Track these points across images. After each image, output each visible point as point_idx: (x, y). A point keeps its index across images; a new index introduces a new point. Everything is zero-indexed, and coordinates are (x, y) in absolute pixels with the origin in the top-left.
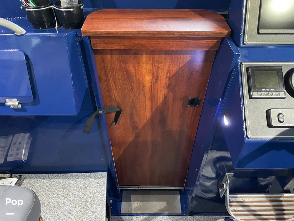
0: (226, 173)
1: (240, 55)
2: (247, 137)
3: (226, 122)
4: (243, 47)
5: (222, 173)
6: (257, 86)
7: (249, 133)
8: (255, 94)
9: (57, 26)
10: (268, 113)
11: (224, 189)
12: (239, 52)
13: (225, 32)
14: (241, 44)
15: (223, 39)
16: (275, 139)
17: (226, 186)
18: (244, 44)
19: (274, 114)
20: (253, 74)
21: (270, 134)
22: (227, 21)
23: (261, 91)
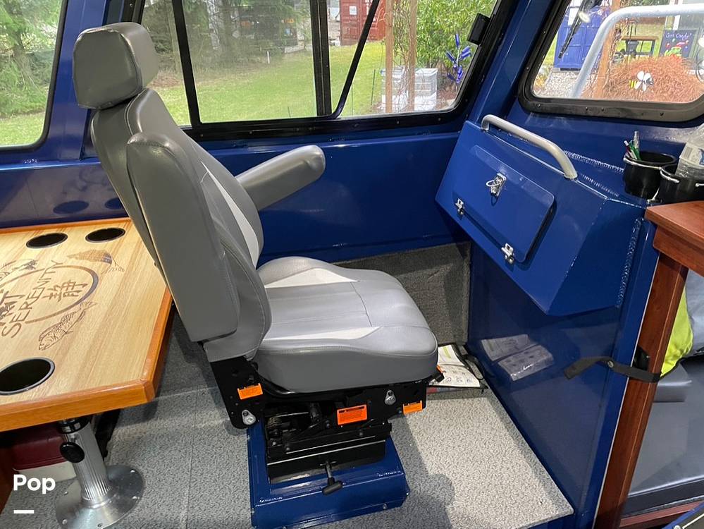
9: (653, 199)
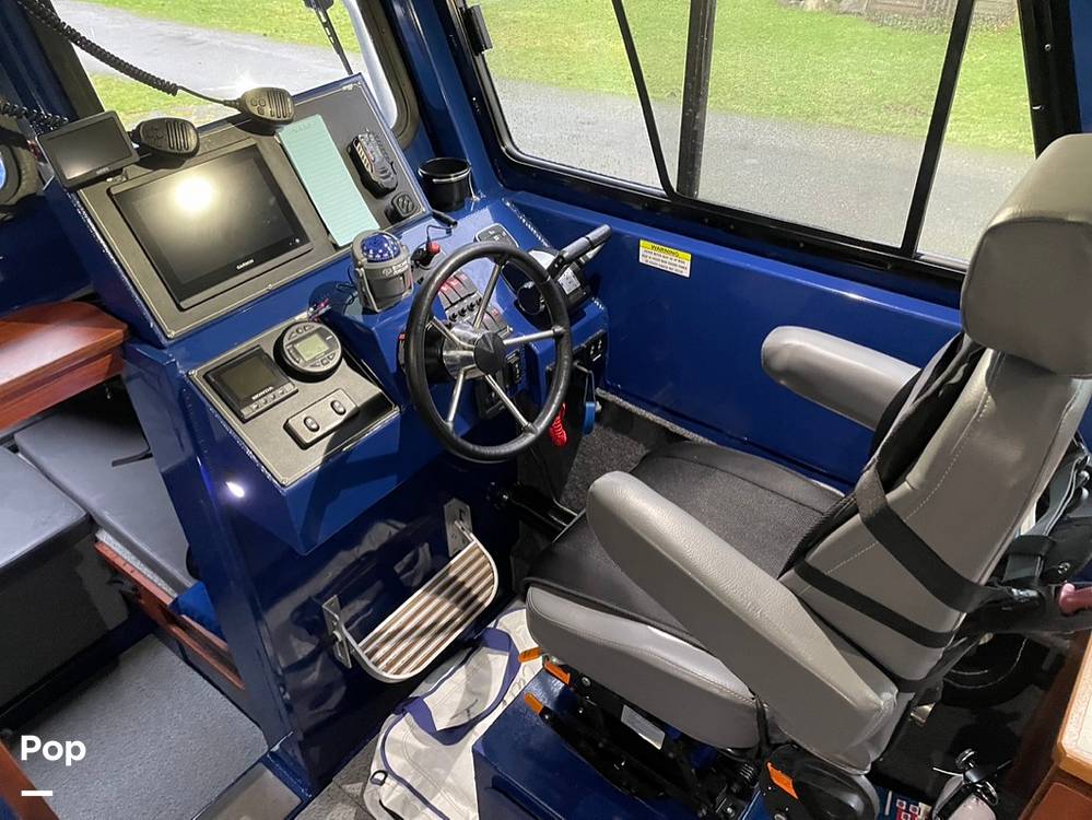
0: (324, 606)
1: (175, 362)
2: (283, 486)
3: (237, 490)
4: (171, 346)
5: (316, 617)
6: (243, 396)
7: (280, 478)
8: (246, 412)
10: (287, 428)
11: (341, 643)
12: (170, 358)
13: (117, 333)
14: (164, 341)
15: (122, 346)
16: (325, 460)
17: (341, 632)
18: (168, 339)
19: (297, 424)
20: (221, 381)
21: (313, 460)
22: (105, 309)
23: (253, 402)
